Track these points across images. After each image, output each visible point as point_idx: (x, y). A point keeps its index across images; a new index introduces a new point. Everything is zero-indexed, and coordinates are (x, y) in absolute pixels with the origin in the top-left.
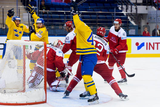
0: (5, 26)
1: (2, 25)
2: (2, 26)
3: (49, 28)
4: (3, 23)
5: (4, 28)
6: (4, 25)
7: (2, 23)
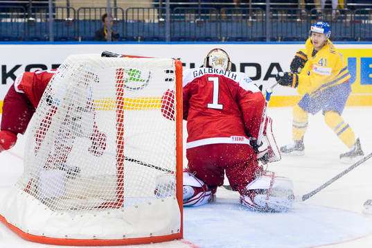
0: (72, 13)
1: (65, 10)
2: (65, 14)
3: (202, 17)
4: (68, 4)
5: (71, 19)
6: (71, 11)
7: (65, 5)
